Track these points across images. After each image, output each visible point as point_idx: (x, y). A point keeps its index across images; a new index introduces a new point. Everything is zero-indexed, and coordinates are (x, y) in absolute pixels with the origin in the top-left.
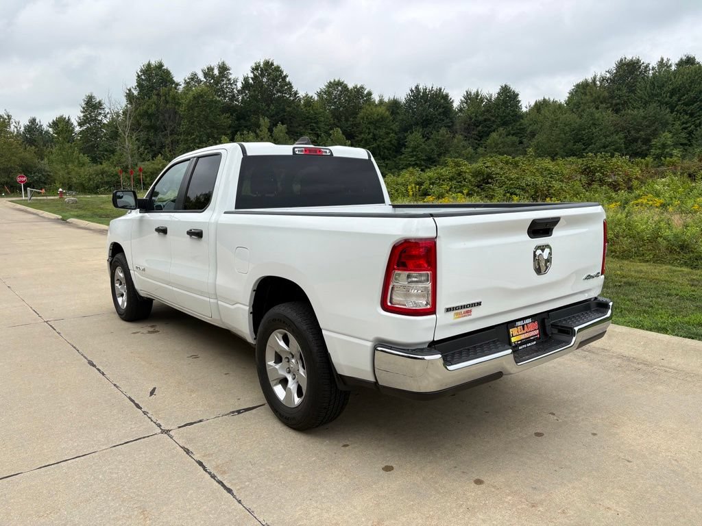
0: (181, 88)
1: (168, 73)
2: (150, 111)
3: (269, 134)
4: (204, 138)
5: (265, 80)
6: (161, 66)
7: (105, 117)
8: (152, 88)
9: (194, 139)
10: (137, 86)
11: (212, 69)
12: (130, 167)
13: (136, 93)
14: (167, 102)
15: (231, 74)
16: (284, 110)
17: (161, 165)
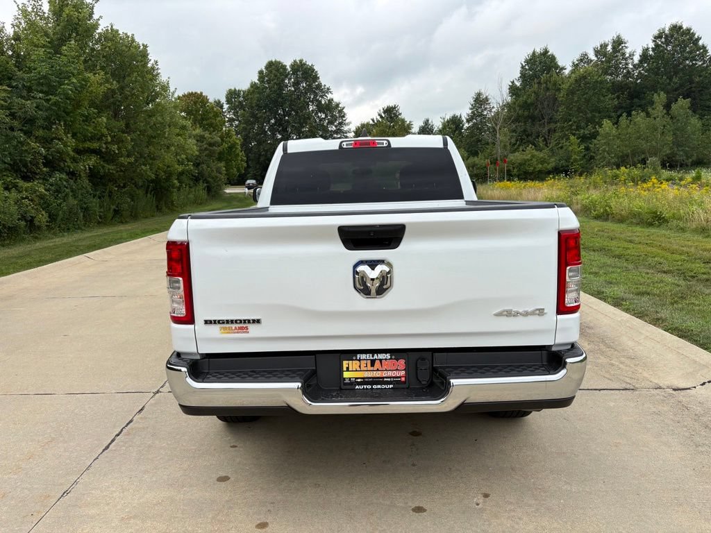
0: (567, 72)
1: (553, 58)
2: (529, 101)
3: (665, 111)
4: (583, 124)
5: (669, 48)
6: (546, 52)
7: (491, 111)
8: (535, 76)
9: (571, 125)
10: (520, 77)
11: (606, 45)
12: (499, 159)
13: (518, 84)
14: (548, 89)
15: (626, 47)
16: (691, 82)
17: (530, 156)
